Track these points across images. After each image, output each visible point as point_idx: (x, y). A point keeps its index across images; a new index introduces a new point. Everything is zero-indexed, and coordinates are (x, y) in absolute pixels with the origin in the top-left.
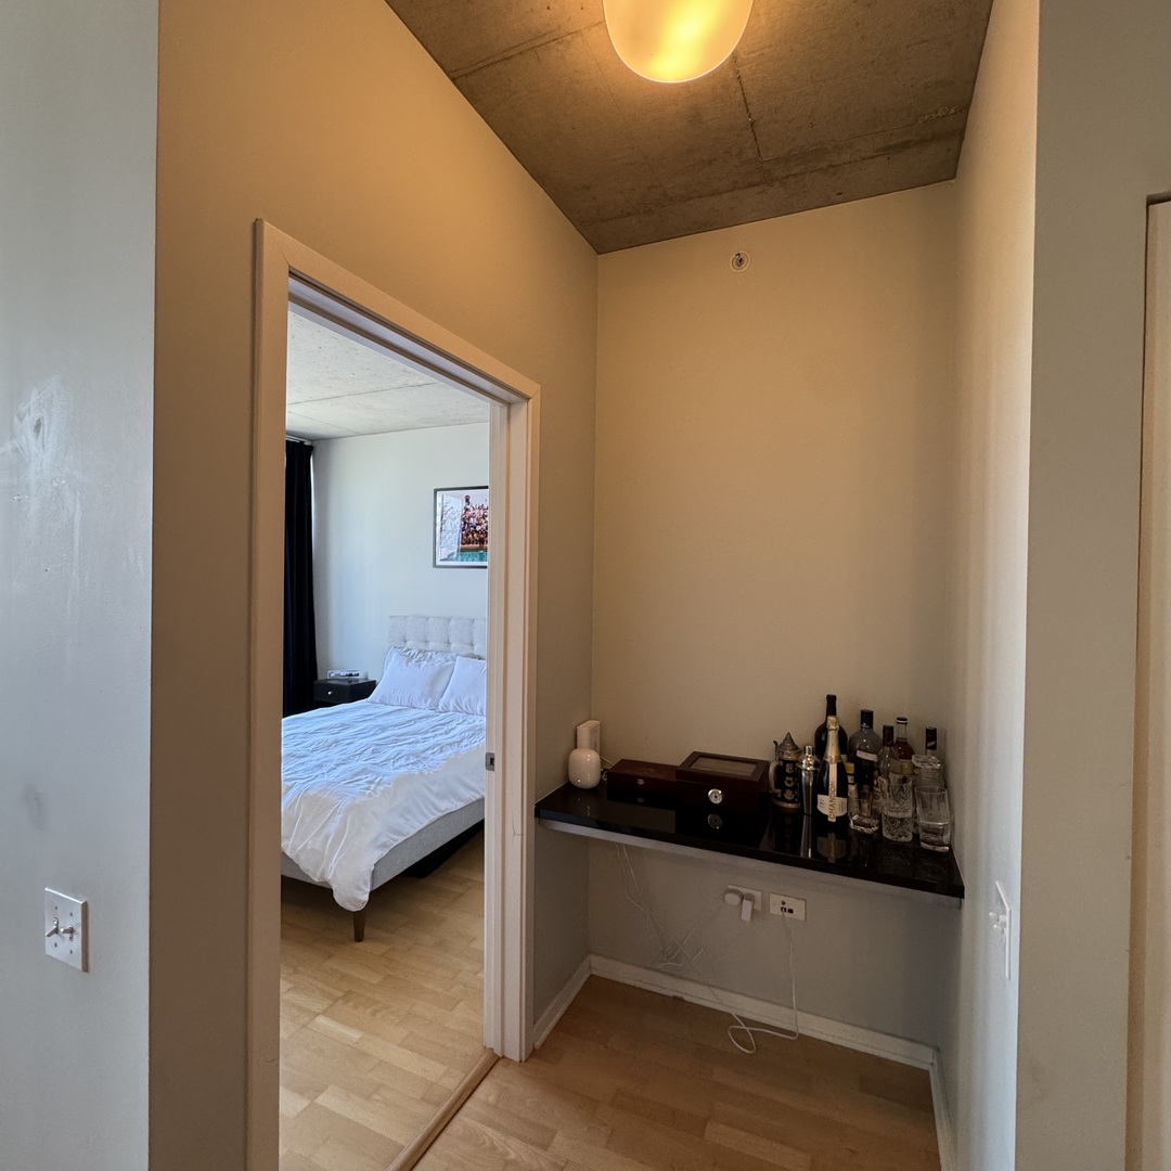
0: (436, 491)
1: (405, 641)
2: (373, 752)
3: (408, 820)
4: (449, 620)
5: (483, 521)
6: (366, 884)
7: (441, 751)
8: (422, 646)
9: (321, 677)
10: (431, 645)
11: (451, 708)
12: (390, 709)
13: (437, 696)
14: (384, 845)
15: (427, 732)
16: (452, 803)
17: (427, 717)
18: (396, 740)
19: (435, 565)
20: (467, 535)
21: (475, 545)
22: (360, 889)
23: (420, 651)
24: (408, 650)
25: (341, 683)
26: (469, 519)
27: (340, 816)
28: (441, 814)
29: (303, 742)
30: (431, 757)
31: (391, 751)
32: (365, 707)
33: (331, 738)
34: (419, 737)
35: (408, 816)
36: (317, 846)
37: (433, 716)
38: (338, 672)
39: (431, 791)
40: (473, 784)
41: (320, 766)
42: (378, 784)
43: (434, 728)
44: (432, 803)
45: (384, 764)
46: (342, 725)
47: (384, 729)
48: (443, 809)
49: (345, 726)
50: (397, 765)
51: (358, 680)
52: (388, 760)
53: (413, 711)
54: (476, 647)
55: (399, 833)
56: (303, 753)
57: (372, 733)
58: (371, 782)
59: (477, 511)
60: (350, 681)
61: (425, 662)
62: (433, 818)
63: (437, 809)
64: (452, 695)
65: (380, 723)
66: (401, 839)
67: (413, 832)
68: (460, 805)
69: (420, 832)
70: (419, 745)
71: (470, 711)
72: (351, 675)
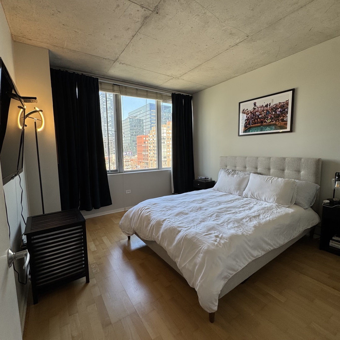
0: (240, 103)
1: (226, 166)
2: (217, 216)
3: (237, 262)
4: (246, 157)
5: (263, 113)
6: (216, 301)
7: (250, 221)
8: (233, 168)
9: (196, 179)
10: (237, 168)
11: (249, 196)
12: (221, 193)
13: (242, 190)
14: (225, 277)
15: (240, 208)
16: (259, 252)
17: (238, 199)
18: (227, 210)
19: (239, 135)
20: (254, 120)
21: (258, 124)
22: (213, 303)
23: (233, 171)
24: (228, 170)
25: (203, 181)
26: (255, 112)
27: (202, 255)
28: (254, 259)
29: (187, 206)
30: (246, 223)
31: (225, 217)
32: (212, 192)
33: (198, 205)
34: (237, 210)
35: (237, 260)
36: (190, 268)
37: (241, 199)
38: (201, 177)
39: (249, 246)
40: (269, 242)
41: (193, 221)
42: (221, 238)
43: (243, 206)
44: (250, 253)
45: (222, 225)
46: (203, 199)
47: (220, 203)
48: (255, 255)
49: (203, 200)
50: (229, 226)
51: (208, 180)
52: (224, 222)
53: (231, 196)
54: (258, 169)
55: (233, 270)
56: (187, 212)
57: (215, 205)
58: (217, 236)
59: (260, 109)
60: (205, 181)
61: (236, 175)
62: (250, 260)
63: (253, 256)
64: (250, 190)
65: (219, 200)
66: (234, 273)
67: (240, 269)
68: (263, 253)
69: (243, 268)
70: (237, 215)
71: (259, 199)
72: (206, 178)
